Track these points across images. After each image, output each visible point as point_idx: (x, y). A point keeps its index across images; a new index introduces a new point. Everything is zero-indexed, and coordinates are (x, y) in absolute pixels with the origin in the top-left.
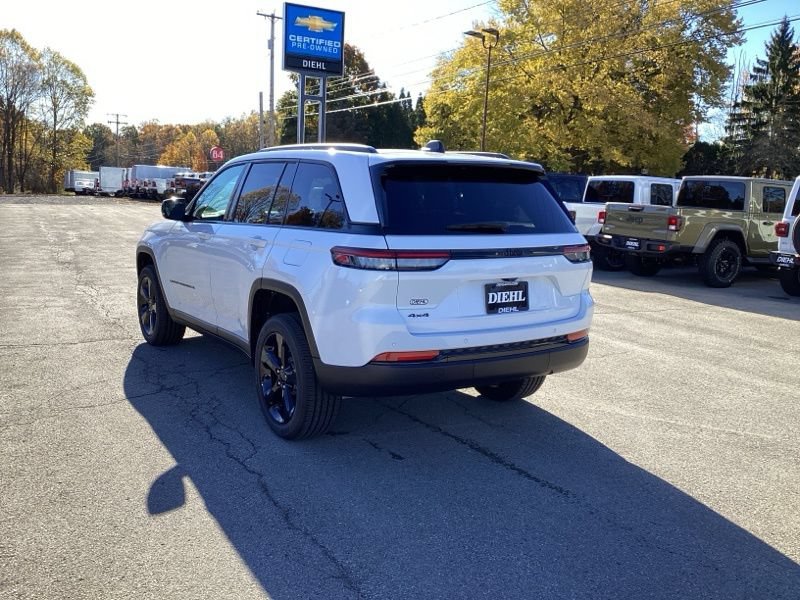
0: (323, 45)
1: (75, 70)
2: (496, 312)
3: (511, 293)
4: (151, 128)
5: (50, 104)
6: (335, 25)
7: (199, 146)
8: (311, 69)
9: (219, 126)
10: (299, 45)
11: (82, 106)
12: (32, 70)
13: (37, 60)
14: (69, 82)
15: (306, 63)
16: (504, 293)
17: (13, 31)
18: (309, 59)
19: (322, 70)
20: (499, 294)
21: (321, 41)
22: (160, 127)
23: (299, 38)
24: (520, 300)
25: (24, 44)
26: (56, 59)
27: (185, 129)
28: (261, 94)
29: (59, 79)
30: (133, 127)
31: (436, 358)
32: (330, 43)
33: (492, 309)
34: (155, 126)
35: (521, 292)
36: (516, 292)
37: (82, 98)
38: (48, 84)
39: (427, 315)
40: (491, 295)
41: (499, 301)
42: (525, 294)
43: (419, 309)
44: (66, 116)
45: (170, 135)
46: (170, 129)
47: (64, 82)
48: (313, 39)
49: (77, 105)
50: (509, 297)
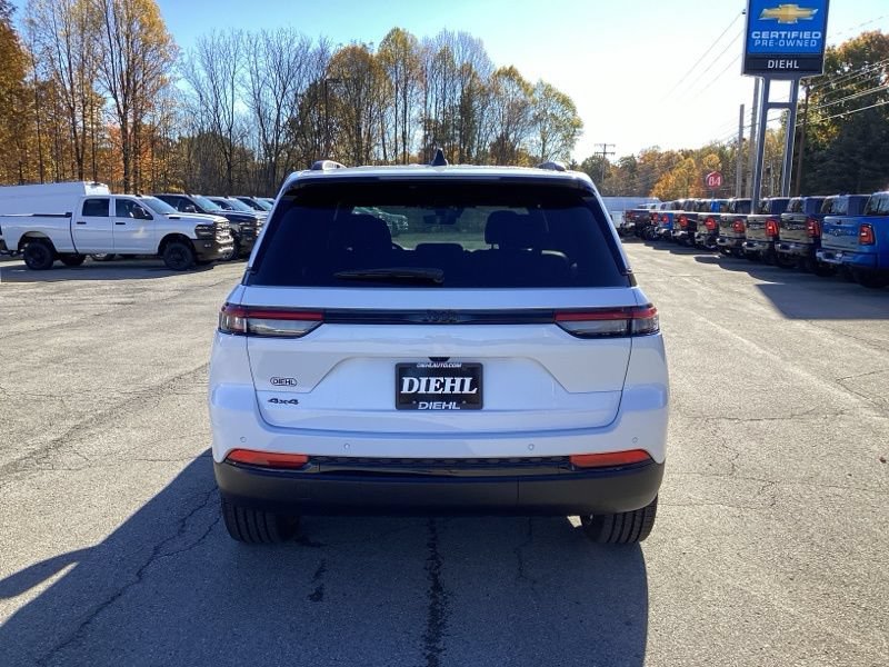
0: (797, 38)
1: (566, 102)
2: (415, 408)
3: (449, 380)
4: (652, 156)
5: (539, 138)
6: (815, 11)
7: (697, 173)
8: (779, 70)
9: (724, 148)
10: (765, 43)
11: (569, 140)
12: (525, 105)
13: (531, 94)
14: (559, 114)
15: (771, 64)
16: (433, 380)
17: (511, 68)
18: (777, 57)
19: (794, 70)
20: (424, 380)
21: (794, 34)
22: (661, 155)
23: (765, 35)
24: (466, 390)
25: (520, 80)
26: (548, 91)
27: (687, 154)
28: (742, 107)
29: (549, 112)
30: (632, 156)
31: (301, 466)
32: (806, 35)
33: (406, 402)
34: (654, 154)
35: (468, 381)
36: (458, 380)
37: (570, 129)
38: (537, 119)
39: (296, 402)
40: (406, 381)
41: (422, 391)
42: (477, 383)
43: (284, 392)
44: (553, 151)
45: (670, 162)
46: (671, 156)
47: (552, 115)
48: (783, 33)
49: (565, 137)
50: (443, 385)
